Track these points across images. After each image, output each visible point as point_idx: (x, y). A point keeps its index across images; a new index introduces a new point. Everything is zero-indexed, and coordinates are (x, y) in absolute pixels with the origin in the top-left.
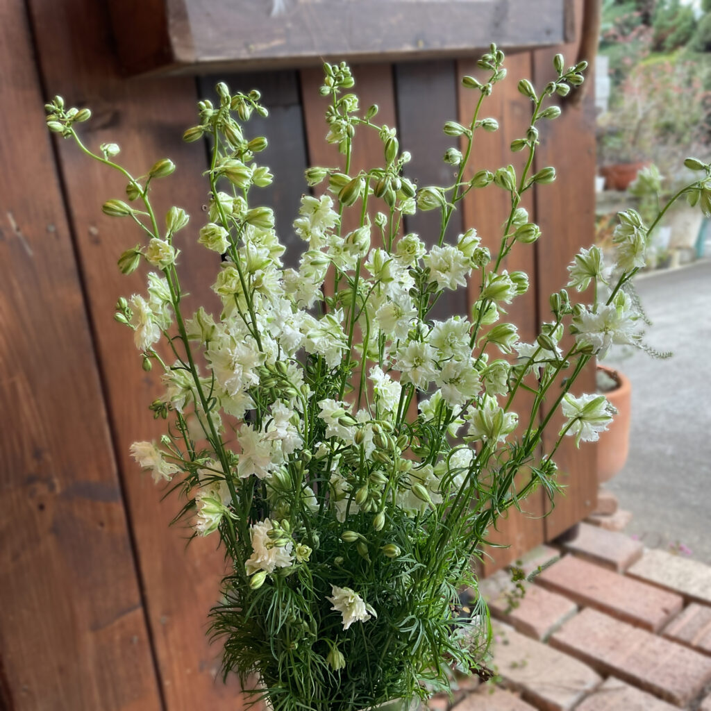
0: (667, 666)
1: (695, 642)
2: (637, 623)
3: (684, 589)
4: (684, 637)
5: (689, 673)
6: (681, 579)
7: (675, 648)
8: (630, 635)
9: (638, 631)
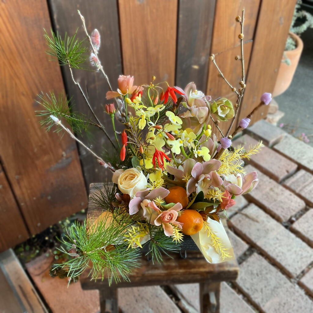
0: (282, 202)
1: (297, 191)
2: (272, 176)
3: (299, 161)
4: (293, 187)
5: (291, 207)
6: (299, 156)
7: (288, 192)
8: (267, 183)
9: (272, 181)
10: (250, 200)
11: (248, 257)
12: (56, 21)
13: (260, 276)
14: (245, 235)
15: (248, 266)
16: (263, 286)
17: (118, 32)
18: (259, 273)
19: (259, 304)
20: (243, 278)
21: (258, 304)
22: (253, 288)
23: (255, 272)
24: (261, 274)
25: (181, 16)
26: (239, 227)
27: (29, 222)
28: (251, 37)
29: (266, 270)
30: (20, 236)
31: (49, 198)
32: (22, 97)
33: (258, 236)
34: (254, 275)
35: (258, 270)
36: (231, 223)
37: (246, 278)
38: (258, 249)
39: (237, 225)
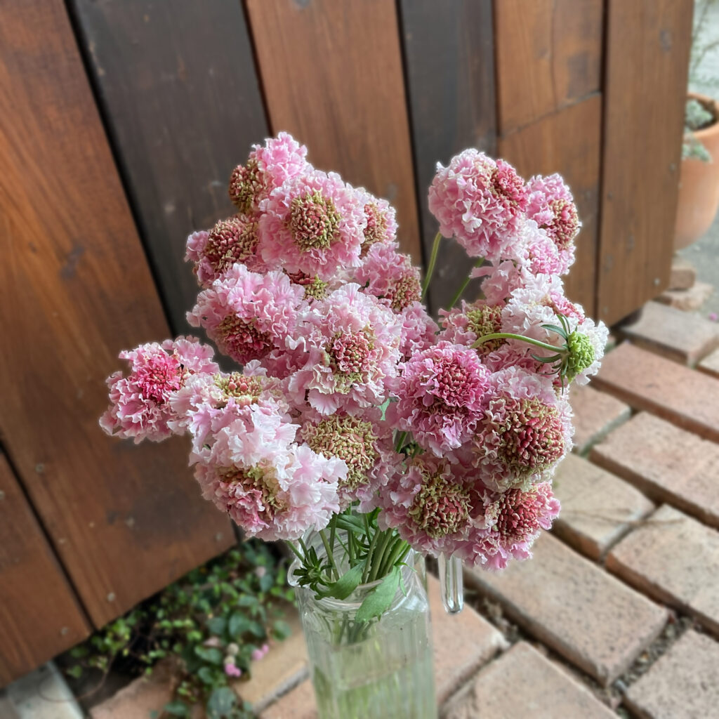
2: (706, 433)
8: (696, 450)
9: (707, 444)
10: (659, 497)
11: (673, 644)
12: (95, 59)
13: (711, 689)
14: (656, 587)
15: (676, 665)
17: (255, 83)
18: (706, 681)
20: (666, 699)
23: (697, 680)
24: (713, 685)
25: (409, 37)
26: (636, 567)
27: (85, 591)
28: (594, 84)
30: (64, 631)
31: (131, 522)
32: (31, 255)
33: (691, 585)
34: (694, 686)
35: (705, 675)
36: (615, 560)
37: (674, 698)
38: (695, 618)
39: (631, 562)
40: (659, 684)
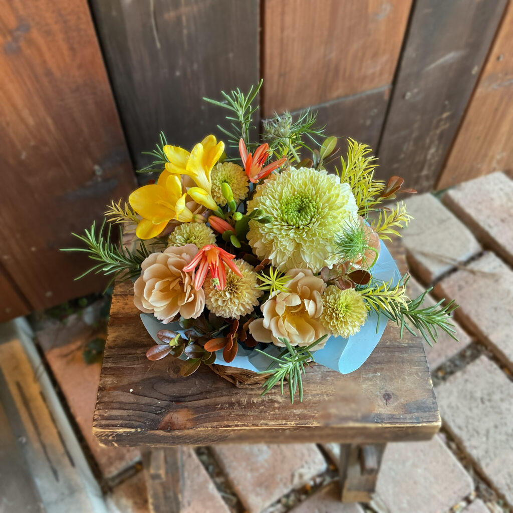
10: (487, 244)
11: (468, 363)
13: (487, 403)
14: (468, 318)
15: (466, 381)
16: (492, 424)
18: (486, 397)
19: (478, 459)
20: (453, 404)
21: (476, 460)
22: (470, 427)
23: (478, 395)
24: (490, 400)
26: (457, 300)
29: (502, 392)
33: (493, 322)
34: (475, 400)
35: (485, 392)
36: (442, 290)
37: (460, 405)
38: (489, 348)
39: (454, 295)
40: (451, 393)
